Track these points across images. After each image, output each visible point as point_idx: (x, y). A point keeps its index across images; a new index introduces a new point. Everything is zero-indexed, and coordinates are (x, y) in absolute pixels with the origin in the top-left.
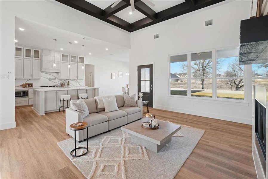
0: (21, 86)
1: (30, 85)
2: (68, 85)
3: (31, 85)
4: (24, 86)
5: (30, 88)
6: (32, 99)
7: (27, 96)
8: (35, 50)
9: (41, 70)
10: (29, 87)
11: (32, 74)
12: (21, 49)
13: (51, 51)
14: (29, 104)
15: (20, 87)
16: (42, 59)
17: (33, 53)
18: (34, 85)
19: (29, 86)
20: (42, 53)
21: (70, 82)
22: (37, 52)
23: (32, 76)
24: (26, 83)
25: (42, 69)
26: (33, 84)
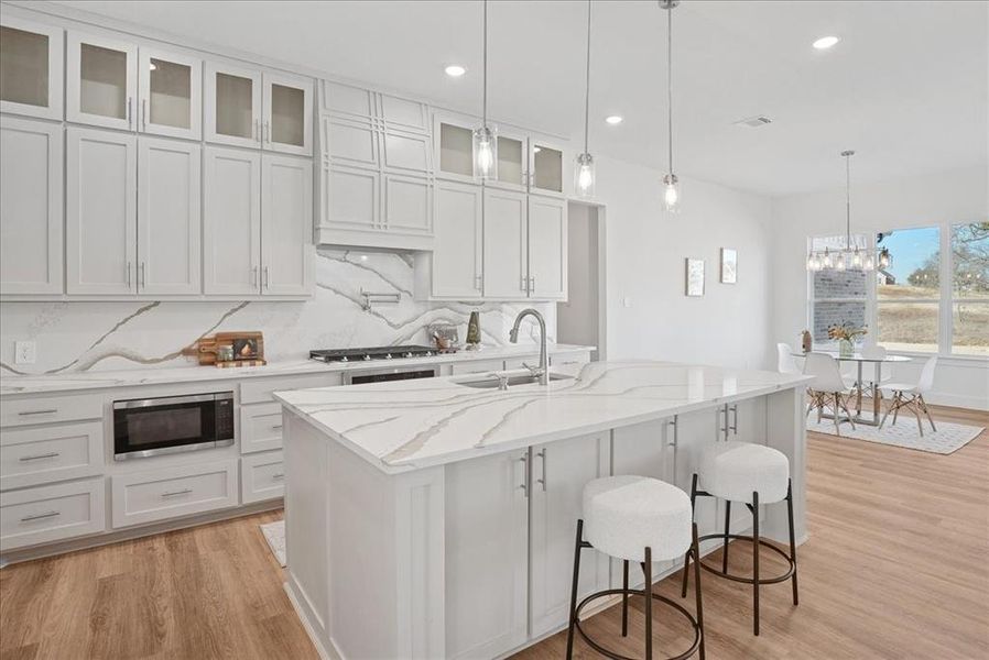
0: (186, 352)
1: (246, 348)
2: (473, 339)
3: (253, 348)
4: (208, 353)
5: (246, 368)
6: (278, 456)
7: (229, 435)
8: (275, 87)
9: (316, 230)
10: (238, 359)
11: (256, 263)
12: (188, 69)
13: (374, 96)
14: (246, 501)
15: (181, 359)
16: (323, 152)
17: (262, 108)
18: (269, 348)
19: (237, 350)
20: (321, 111)
21: (482, 319)
22: (289, 100)
23: (260, 276)
24: (219, 330)
25: (323, 224)
26: (261, 337)
